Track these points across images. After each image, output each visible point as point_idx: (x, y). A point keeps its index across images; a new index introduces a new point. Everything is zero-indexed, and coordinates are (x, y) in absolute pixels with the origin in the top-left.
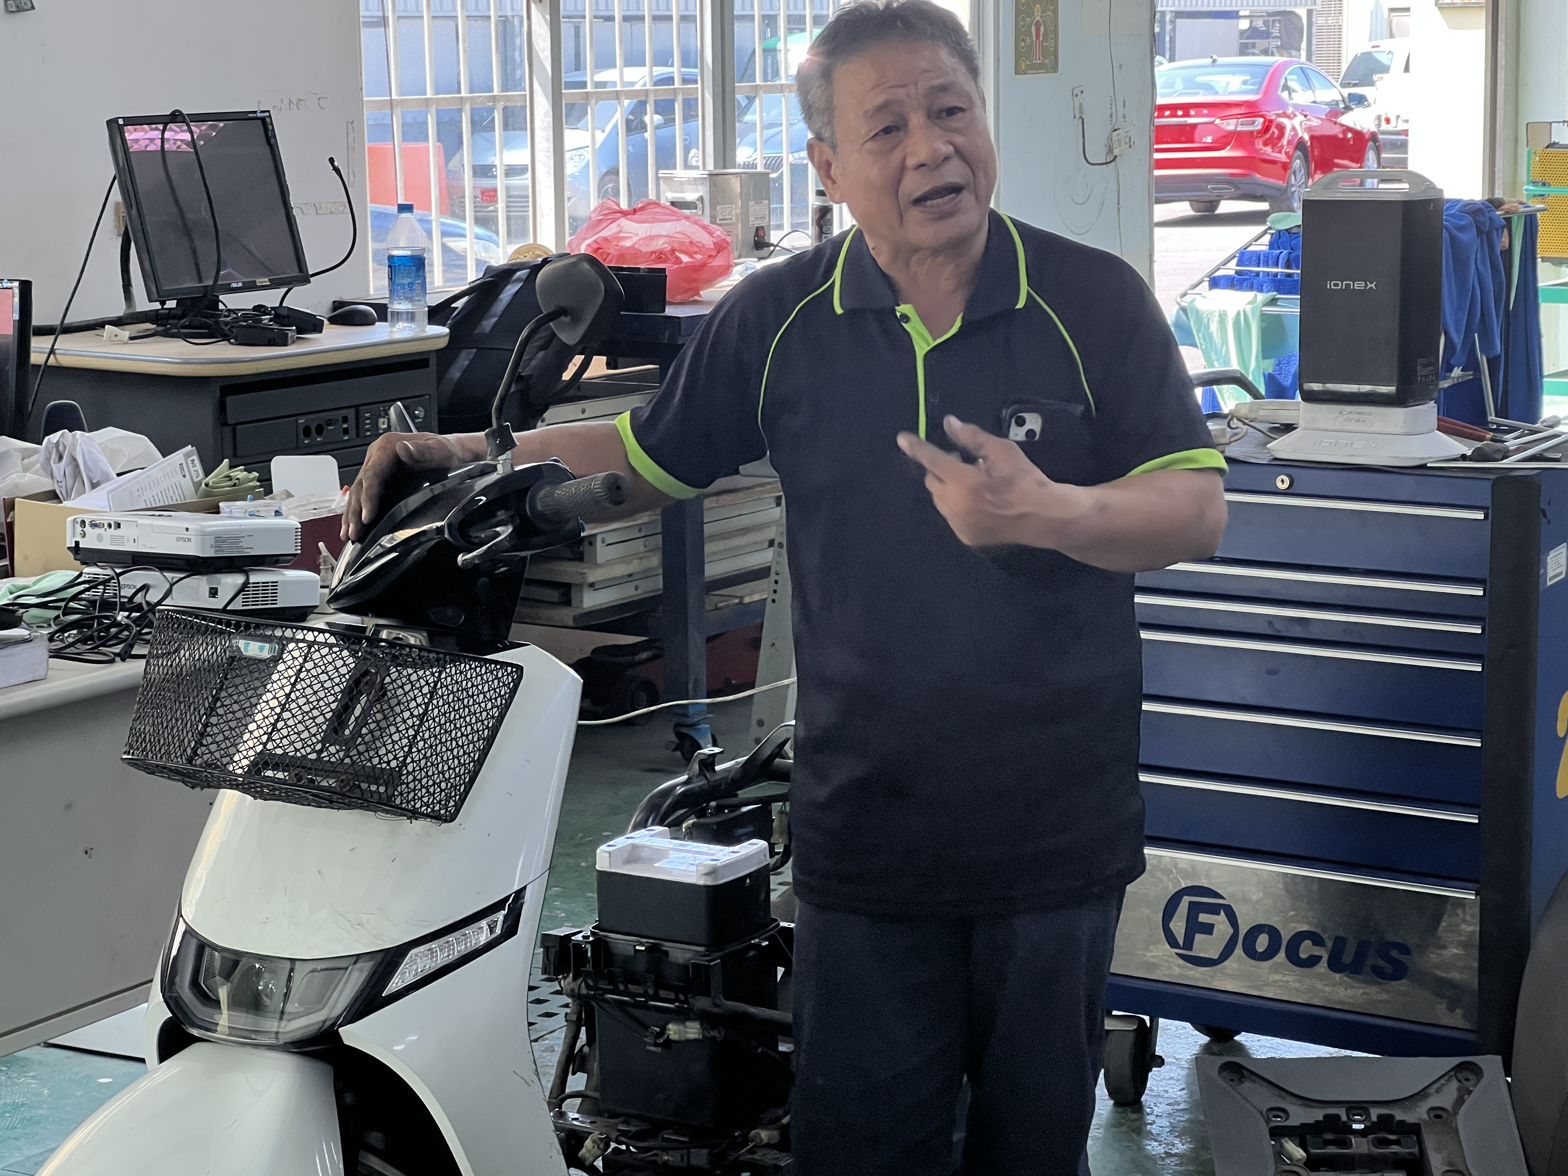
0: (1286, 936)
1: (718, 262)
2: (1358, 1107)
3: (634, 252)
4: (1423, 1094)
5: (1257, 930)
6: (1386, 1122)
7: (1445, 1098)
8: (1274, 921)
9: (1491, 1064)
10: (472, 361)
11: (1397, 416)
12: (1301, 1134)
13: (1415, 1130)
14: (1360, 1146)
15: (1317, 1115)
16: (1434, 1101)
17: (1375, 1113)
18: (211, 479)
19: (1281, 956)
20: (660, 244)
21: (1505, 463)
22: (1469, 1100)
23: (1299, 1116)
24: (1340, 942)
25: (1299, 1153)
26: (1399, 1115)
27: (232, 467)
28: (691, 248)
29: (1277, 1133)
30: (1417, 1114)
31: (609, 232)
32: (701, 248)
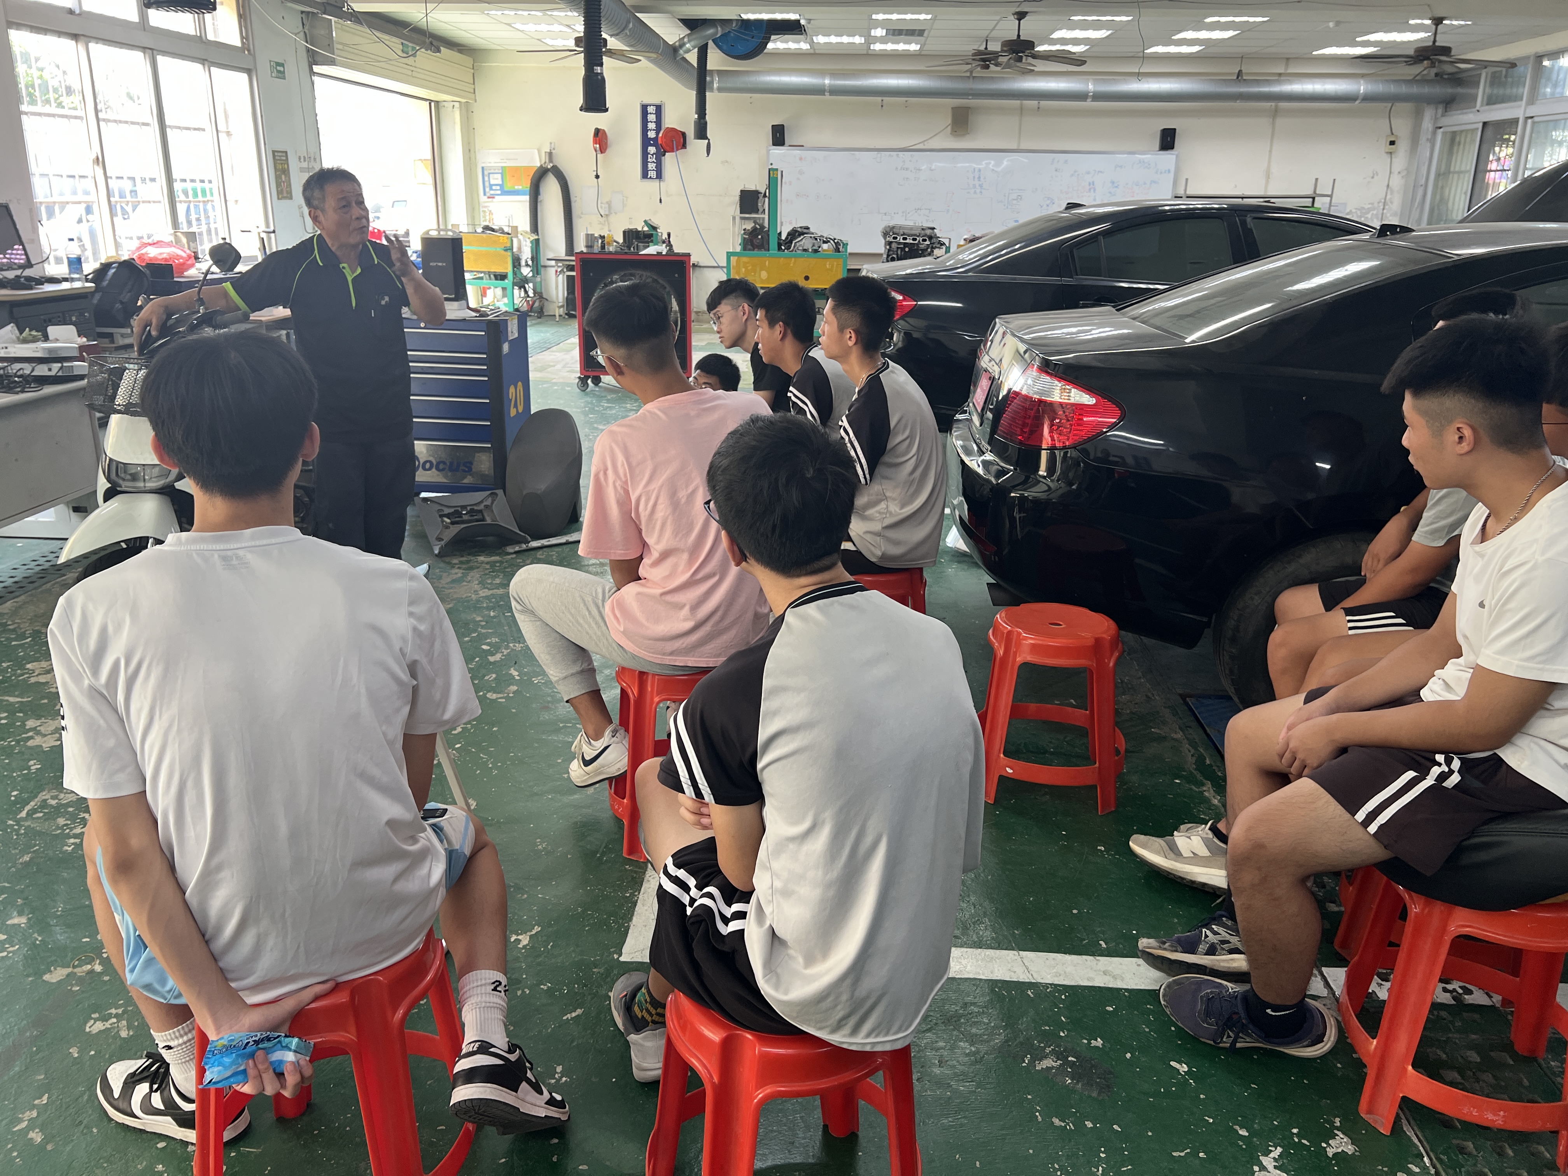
0: (435, 463)
1: (189, 262)
2: (464, 507)
3: (155, 258)
4: (482, 502)
5: (425, 462)
6: (472, 510)
7: (488, 502)
8: (431, 459)
9: (500, 492)
10: (101, 297)
11: (455, 304)
12: (448, 516)
13: (481, 511)
14: (465, 518)
15: (452, 510)
16: (485, 503)
17: (469, 508)
18: (24, 335)
19: (434, 470)
20: (165, 256)
21: (489, 318)
22: (495, 503)
23: (447, 511)
24: (451, 463)
25: (448, 521)
26: (476, 508)
27: (30, 331)
28: (179, 257)
29: (441, 516)
30: (481, 507)
31: (143, 251)
32: (182, 257)
